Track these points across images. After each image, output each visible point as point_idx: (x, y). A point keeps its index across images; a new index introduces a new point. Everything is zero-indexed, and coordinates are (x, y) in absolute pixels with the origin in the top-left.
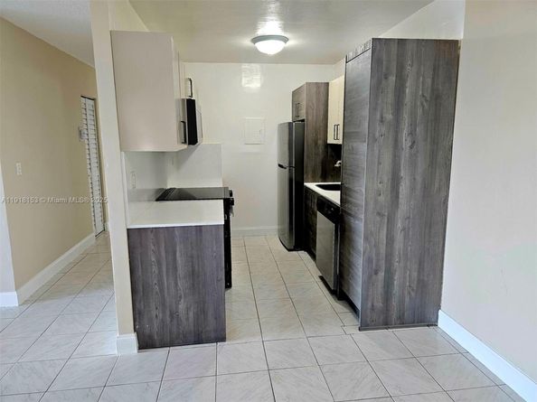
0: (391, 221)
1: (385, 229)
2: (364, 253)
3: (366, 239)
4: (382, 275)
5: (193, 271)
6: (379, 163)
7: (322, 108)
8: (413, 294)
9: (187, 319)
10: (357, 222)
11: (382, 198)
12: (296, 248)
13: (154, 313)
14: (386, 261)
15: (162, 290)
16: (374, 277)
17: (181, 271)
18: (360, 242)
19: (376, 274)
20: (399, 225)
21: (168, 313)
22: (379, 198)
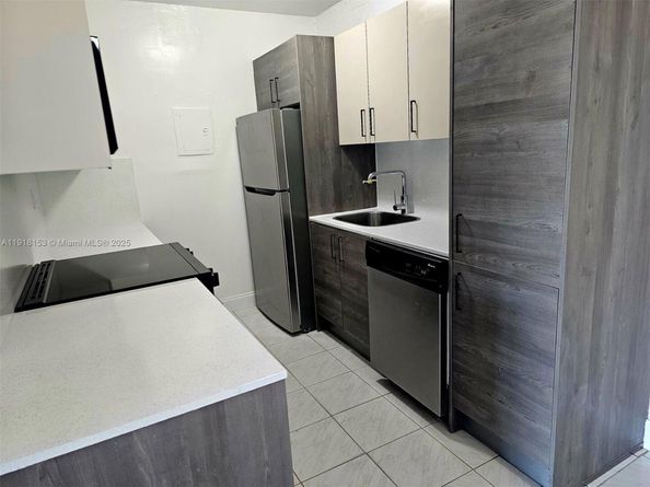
1: (592, 300)
12: (305, 328)
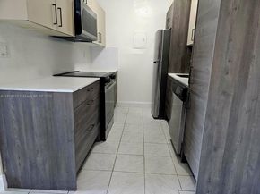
0: (237, 101)
2: (205, 129)
3: (208, 116)
4: (221, 152)
5: (47, 130)
6: (230, 40)
7: (185, 19)
8: (251, 173)
9: (44, 169)
10: (201, 100)
11: (229, 78)
13: (18, 162)
14: (227, 140)
15: (22, 143)
16: (213, 153)
17: (36, 130)
18: (202, 119)
19: (216, 150)
20: (245, 106)
21: (28, 163)
22: (226, 77)
